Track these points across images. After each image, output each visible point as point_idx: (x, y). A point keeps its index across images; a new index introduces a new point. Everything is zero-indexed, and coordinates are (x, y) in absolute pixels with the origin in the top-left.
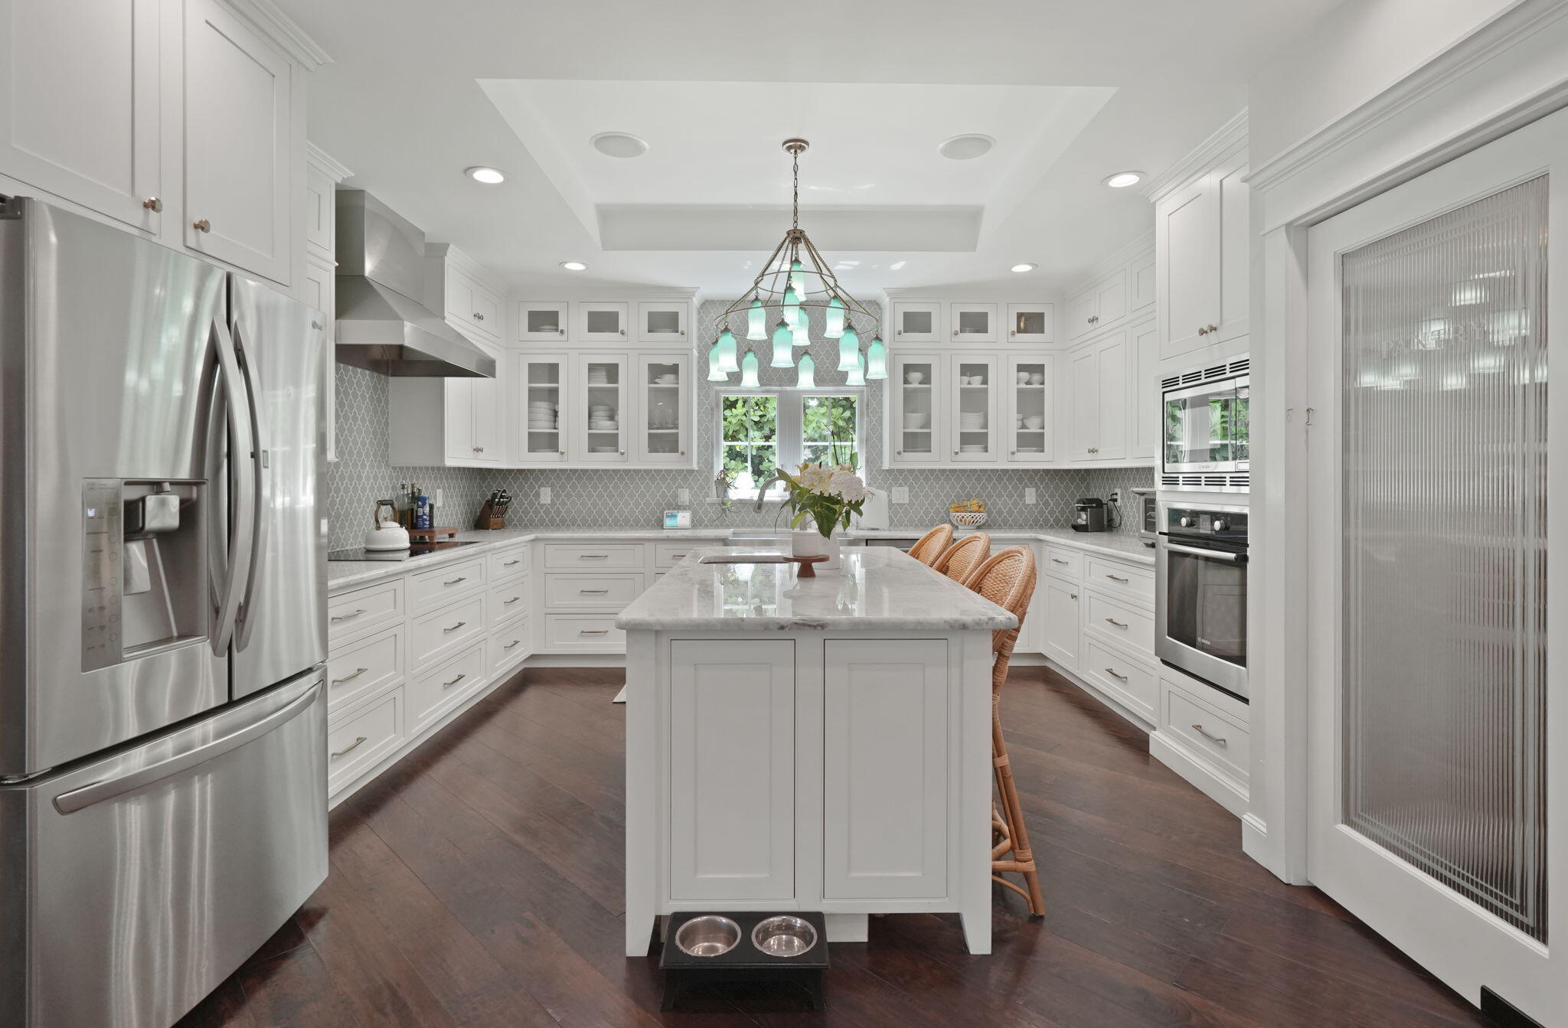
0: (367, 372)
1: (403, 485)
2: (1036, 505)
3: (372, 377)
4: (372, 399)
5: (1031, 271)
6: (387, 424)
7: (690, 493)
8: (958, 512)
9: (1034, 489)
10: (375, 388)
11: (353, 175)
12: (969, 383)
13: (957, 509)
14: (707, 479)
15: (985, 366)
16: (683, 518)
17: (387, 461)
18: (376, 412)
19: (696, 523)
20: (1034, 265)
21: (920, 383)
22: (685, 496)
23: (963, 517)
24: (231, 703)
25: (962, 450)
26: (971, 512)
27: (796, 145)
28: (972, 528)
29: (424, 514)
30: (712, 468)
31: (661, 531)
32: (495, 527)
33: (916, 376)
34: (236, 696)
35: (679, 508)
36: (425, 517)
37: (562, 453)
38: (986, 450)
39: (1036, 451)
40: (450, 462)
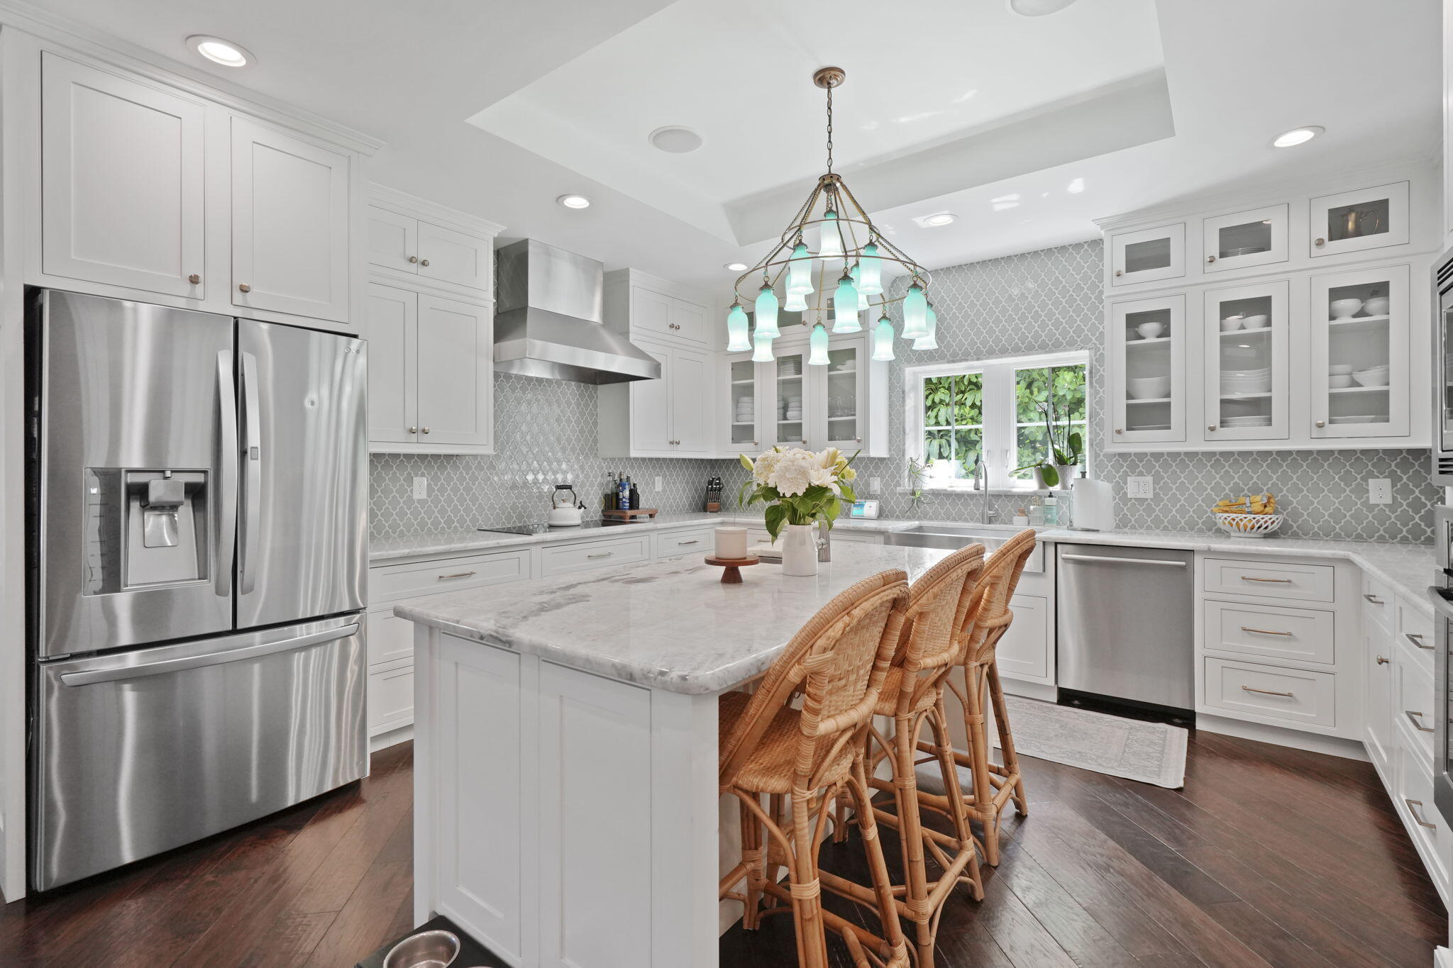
0: (573, 383)
1: (609, 473)
2: (1393, 507)
3: (579, 387)
4: (578, 404)
5: (1312, 140)
6: (595, 424)
7: (881, 482)
8: (1227, 512)
9: (1388, 481)
10: (582, 395)
11: (506, 228)
12: (1242, 327)
13: (1227, 509)
14: (899, 468)
15: (1267, 300)
16: (871, 508)
17: (596, 454)
18: (582, 414)
19: (881, 515)
20: (1318, 128)
21: (1159, 337)
22: (876, 485)
23: (1234, 520)
24: (235, 631)
25: (1223, 423)
26: (1250, 513)
27: (825, 77)
28: (1251, 535)
29: (624, 497)
30: (903, 455)
31: (848, 520)
32: (712, 510)
33: (1150, 328)
34: (239, 626)
35: (870, 497)
36: (624, 500)
37: (756, 444)
38: (1269, 422)
39: (1372, 421)
40: (633, 454)
